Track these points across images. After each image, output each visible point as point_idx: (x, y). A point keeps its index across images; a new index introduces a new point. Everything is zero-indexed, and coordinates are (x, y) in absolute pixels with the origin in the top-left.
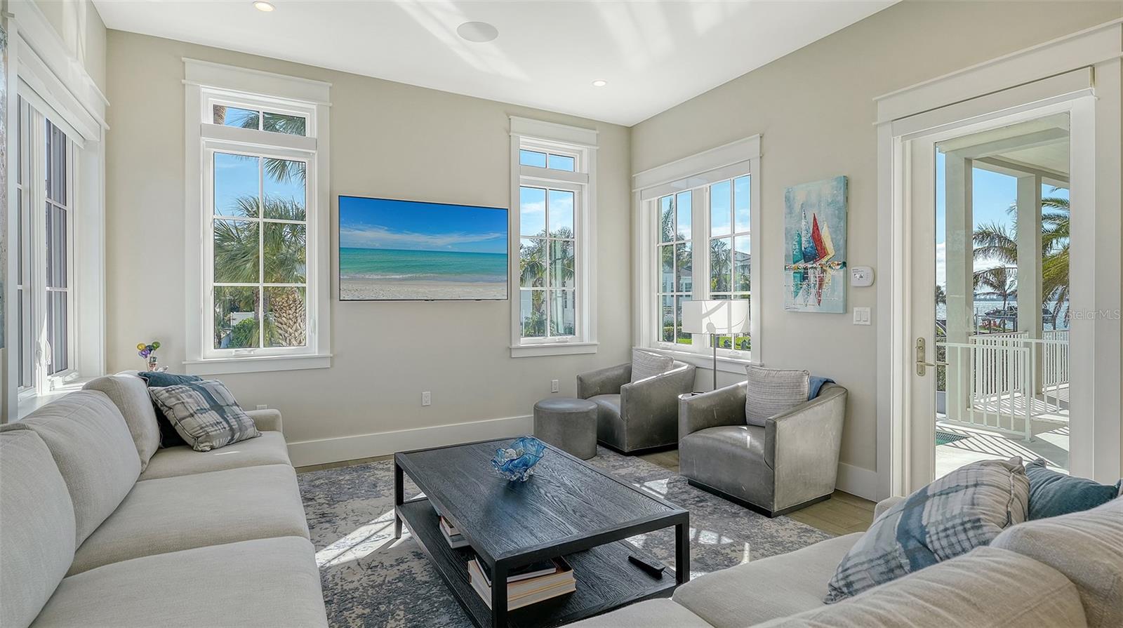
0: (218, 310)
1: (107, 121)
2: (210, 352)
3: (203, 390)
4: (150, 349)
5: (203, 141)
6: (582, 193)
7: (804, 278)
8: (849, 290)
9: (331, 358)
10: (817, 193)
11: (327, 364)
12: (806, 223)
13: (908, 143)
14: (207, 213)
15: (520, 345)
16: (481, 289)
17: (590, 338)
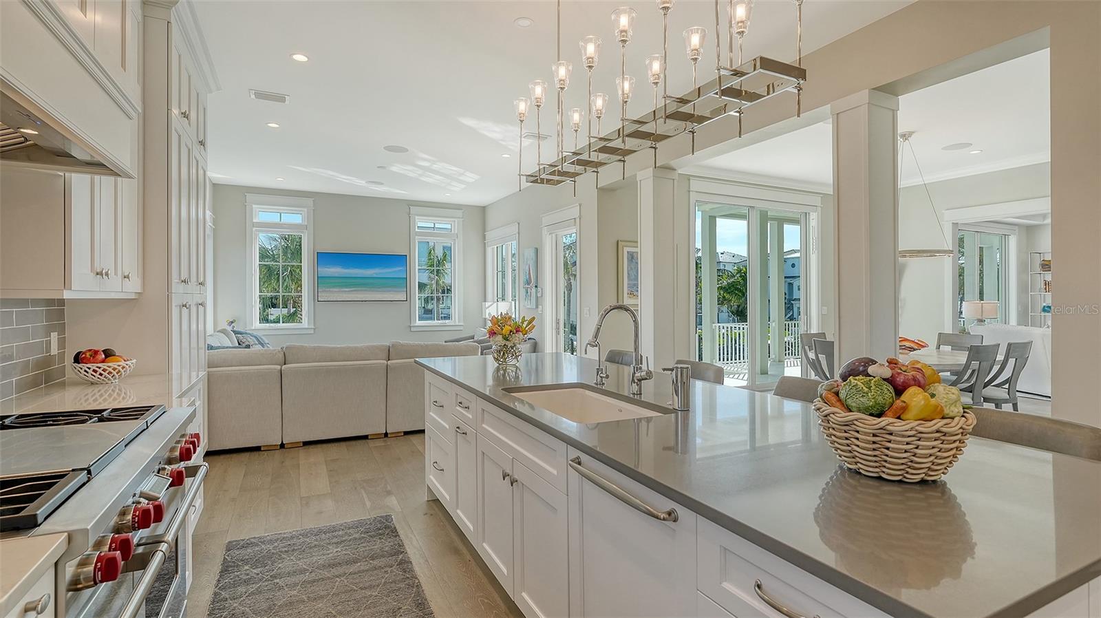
0: (260, 306)
1: (214, 225)
2: (257, 324)
3: (255, 337)
4: (232, 322)
5: (254, 229)
6: (455, 244)
7: (527, 292)
8: (537, 297)
9: (314, 329)
10: (530, 253)
11: (312, 332)
12: (527, 268)
13: (554, 235)
14: (257, 262)
15: (416, 325)
16: (391, 295)
17: (459, 322)
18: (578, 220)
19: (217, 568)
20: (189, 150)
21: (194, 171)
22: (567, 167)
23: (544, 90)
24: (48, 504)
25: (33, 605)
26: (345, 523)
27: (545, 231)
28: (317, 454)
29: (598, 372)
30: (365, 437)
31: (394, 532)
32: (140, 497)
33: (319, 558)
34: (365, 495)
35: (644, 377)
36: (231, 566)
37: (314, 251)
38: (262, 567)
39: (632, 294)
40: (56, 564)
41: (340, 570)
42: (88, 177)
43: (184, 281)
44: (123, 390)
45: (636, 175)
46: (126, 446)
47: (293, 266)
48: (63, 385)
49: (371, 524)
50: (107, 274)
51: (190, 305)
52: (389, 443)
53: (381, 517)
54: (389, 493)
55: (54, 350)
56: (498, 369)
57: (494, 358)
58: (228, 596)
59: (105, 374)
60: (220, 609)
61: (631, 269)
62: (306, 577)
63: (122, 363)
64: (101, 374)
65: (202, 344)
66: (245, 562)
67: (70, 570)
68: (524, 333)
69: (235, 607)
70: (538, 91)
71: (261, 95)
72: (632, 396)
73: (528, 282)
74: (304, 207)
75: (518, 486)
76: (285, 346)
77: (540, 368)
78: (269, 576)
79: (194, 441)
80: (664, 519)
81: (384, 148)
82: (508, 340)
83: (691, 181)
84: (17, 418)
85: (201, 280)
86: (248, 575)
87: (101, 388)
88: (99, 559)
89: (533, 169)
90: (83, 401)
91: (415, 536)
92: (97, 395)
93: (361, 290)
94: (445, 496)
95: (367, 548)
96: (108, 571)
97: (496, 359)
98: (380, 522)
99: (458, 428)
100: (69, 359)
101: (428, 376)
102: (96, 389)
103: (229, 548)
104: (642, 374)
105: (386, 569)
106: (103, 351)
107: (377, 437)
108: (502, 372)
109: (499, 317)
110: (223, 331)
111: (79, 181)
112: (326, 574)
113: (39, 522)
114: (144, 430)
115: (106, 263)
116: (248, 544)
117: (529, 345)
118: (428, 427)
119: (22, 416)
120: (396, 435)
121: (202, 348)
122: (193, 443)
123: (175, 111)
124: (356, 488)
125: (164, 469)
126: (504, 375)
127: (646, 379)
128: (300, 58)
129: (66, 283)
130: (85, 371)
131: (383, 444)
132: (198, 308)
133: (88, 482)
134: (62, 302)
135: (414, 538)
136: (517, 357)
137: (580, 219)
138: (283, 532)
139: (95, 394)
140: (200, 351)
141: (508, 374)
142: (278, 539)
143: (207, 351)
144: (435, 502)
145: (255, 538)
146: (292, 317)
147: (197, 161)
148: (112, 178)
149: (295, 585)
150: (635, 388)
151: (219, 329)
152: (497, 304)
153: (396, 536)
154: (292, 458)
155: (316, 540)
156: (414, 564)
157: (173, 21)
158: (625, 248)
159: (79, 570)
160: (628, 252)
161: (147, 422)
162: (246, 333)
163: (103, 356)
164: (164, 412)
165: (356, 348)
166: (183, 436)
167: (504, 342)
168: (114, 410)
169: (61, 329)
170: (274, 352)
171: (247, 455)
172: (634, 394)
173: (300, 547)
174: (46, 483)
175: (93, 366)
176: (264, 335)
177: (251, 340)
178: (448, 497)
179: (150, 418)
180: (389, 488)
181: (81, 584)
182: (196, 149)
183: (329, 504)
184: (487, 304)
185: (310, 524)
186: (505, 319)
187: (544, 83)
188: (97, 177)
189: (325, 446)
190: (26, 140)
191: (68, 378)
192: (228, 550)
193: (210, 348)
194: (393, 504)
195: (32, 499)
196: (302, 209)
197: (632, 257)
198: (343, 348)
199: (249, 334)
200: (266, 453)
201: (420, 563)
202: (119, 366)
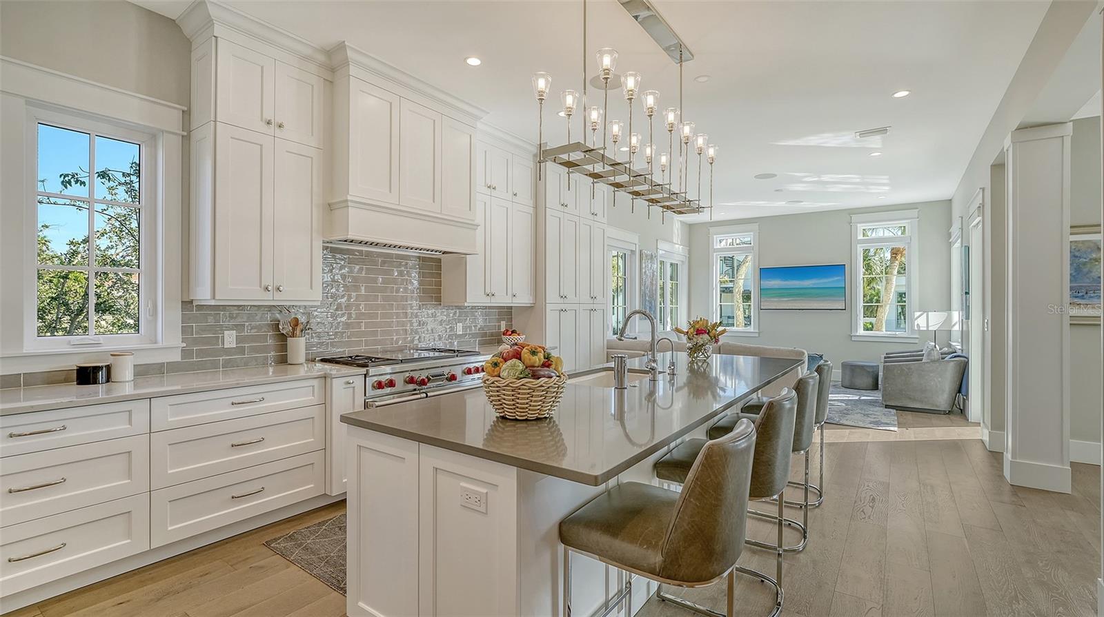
5: (715, 254)
9: (759, 333)
11: (757, 335)
14: (716, 279)
15: (858, 335)
16: (828, 304)
17: (913, 334)
18: (982, 209)
37: (757, 268)
43: (563, 297)
50: (493, 295)
106: (512, 331)
137: (983, 206)
163: (510, 333)
169: (509, 320)
196: (749, 233)
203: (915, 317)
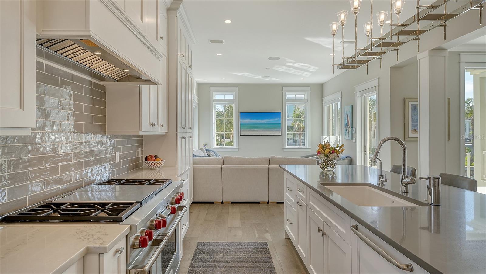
0: (218, 138)
1: (198, 102)
2: (215, 147)
3: (214, 152)
4: (205, 145)
5: (214, 103)
6: (306, 105)
7: (347, 131)
8: (352, 134)
9: (239, 149)
10: (348, 108)
11: (238, 150)
12: (346, 116)
13: (363, 97)
14: (215, 118)
15: (286, 148)
16: (274, 133)
17: (308, 147)
18: (377, 87)
19: (193, 253)
20: (185, 70)
21: (187, 79)
22: (359, 58)
23: (347, 16)
24: (126, 214)
25: (118, 250)
26: (246, 243)
27: (358, 95)
28: (236, 208)
29: (380, 178)
30: (258, 203)
31: (267, 251)
32: (159, 216)
33: (233, 257)
34: (256, 231)
35: (409, 182)
36: (198, 253)
37: (238, 112)
38: (210, 256)
39: (415, 131)
40: (127, 235)
41: (242, 264)
42: (148, 86)
43: (183, 127)
44: (161, 173)
45: (417, 56)
46: (155, 195)
47: (231, 119)
48: (142, 169)
49: (257, 245)
50: (154, 125)
51: (186, 138)
52: (269, 207)
53: (262, 243)
54: (267, 232)
55: (140, 156)
56: (322, 173)
57: (320, 166)
58: (196, 266)
59: (155, 165)
60: (192, 271)
61: (415, 115)
62: (227, 264)
63: (160, 161)
64: (153, 166)
65: (191, 155)
66: (204, 252)
67: (131, 239)
68: (338, 153)
69: (198, 271)
70: (343, 17)
71: (213, 42)
72: (401, 193)
73: (347, 125)
74: (234, 91)
75: (326, 236)
76: (223, 156)
77: (354, 174)
78: (212, 261)
79: (181, 196)
80: (404, 269)
81: (269, 59)
82: (327, 157)
83: (461, 55)
84: (125, 181)
85: (191, 126)
86: (204, 258)
87: (153, 171)
88: (141, 238)
89: (341, 62)
90: (148, 176)
91: (277, 255)
92: (152, 174)
93: (260, 130)
94: (293, 237)
95: (254, 257)
96: (144, 243)
97: (322, 168)
98: (261, 245)
99: (298, 202)
100: (144, 159)
101: (285, 174)
102: (152, 171)
103: (199, 245)
104: (408, 180)
105: (262, 269)
106: (154, 156)
107: (264, 203)
108: (324, 174)
109: (323, 144)
110: (201, 149)
111: (144, 88)
112: (235, 265)
113: (123, 220)
114: (163, 189)
115: (154, 120)
116: (205, 245)
117: (347, 160)
118: (286, 200)
119: (127, 180)
120: (273, 203)
121: (191, 156)
122: (181, 197)
123: (179, 54)
124: (252, 227)
125: (169, 206)
126: (326, 176)
127: (411, 184)
128: (228, 21)
129: (140, 129)
130: (149, 164)
131: (266, 207)
132: (189, 138)
133: (140, 207)
134: (142, 136)
135: (277, 256)
136: (333, 167)
137: (379, 86)
138: (219, 242)
139: (152, 173)
140: (190, 157)
141: (328, 176)
142: (217, 245)
143: (193, 158)
144: (288, 240)
145: (208, 242)
146: (231, 143)
147: (189, 75)
148: (157, 85)
149: (222, 267)
150: (403, 188)
151: (200, 148)
152: (329, 138)
153: (268, 253)
154: (226, 209)
155: (233, 248)
156: (276, 268)
157: (178, 16)
158: (410, 103)
159: (135, 241)
160: (412, 105)
161: (164, 186)
162: (210, 150)
163: (154, 158)
164: (171, 183)
165: (254, 158)
166: (178, 193)
167: (325, 158)
168: (155, 180)
169: (142, 147)
170: (219, 159)
171: (208, 205)
172: (402, 192)
173: (225, 250)
174: (127, 205)
175: (151, 162)
176: (217, 151)
177: (212, 153)
178: (294, 238)
179: (165, 184)
180: (267, 229)
181: (136, 246)
182: (188, 69)
183: (239, 233)
184: (324, 137)
185: (230, 241)
186: (327, 145)
187: (346, 12)
188: (151, 86)
189: (240, 205)
190: (127, 74)
191: (145, 166)
192: (198, 246)
193: (194, 156)
194: (269, 238)
195: (122, 211)
196: (233, 92)
197: (415, 108)
198: (249, 158)
199: (211, 151)
200: (215, 205)
201: (279, 269)
202: (159, 162)
203: (323, 138)
